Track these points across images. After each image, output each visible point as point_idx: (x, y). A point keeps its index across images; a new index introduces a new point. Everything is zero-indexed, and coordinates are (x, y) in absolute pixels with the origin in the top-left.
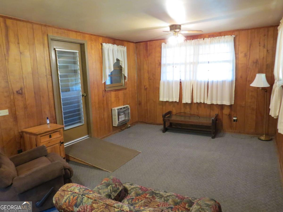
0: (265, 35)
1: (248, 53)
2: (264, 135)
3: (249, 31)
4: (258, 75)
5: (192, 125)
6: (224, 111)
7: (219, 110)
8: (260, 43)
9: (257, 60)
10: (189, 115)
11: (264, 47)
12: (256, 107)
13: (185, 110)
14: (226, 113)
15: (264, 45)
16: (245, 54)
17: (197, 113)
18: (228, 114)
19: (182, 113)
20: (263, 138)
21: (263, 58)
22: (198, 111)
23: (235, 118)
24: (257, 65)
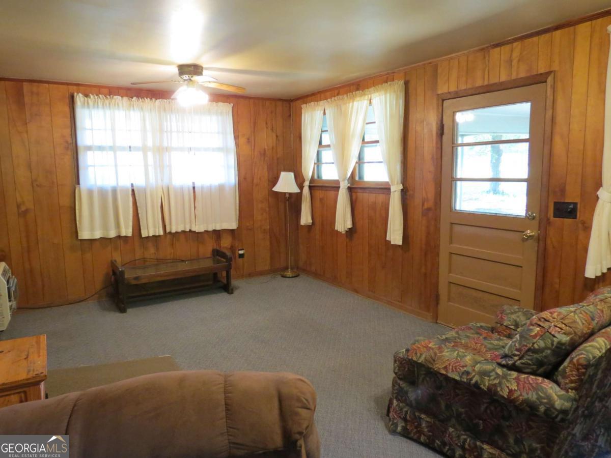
0: (272, 112)
1: (253, 138)
2: (289, 270)
3: (252, 101)
4: (283, 174)
5: (163, 282)
6: (222, 242)
7: (214, 241)
8: (267, 123)
9: (265, 151)
10: (156, 263)
11: (272, 130)
12: (268, 227)
13: (143, 253)
14: (226, 245)
15: (272, 127)
16: (248, 139)
17: (172, 256)
18: (229, 247)
19: (137, 262)
20: (289, 274)
21: (273, 148)
22: (173, 251)
23: (241, 252)
24: (266, 159)
